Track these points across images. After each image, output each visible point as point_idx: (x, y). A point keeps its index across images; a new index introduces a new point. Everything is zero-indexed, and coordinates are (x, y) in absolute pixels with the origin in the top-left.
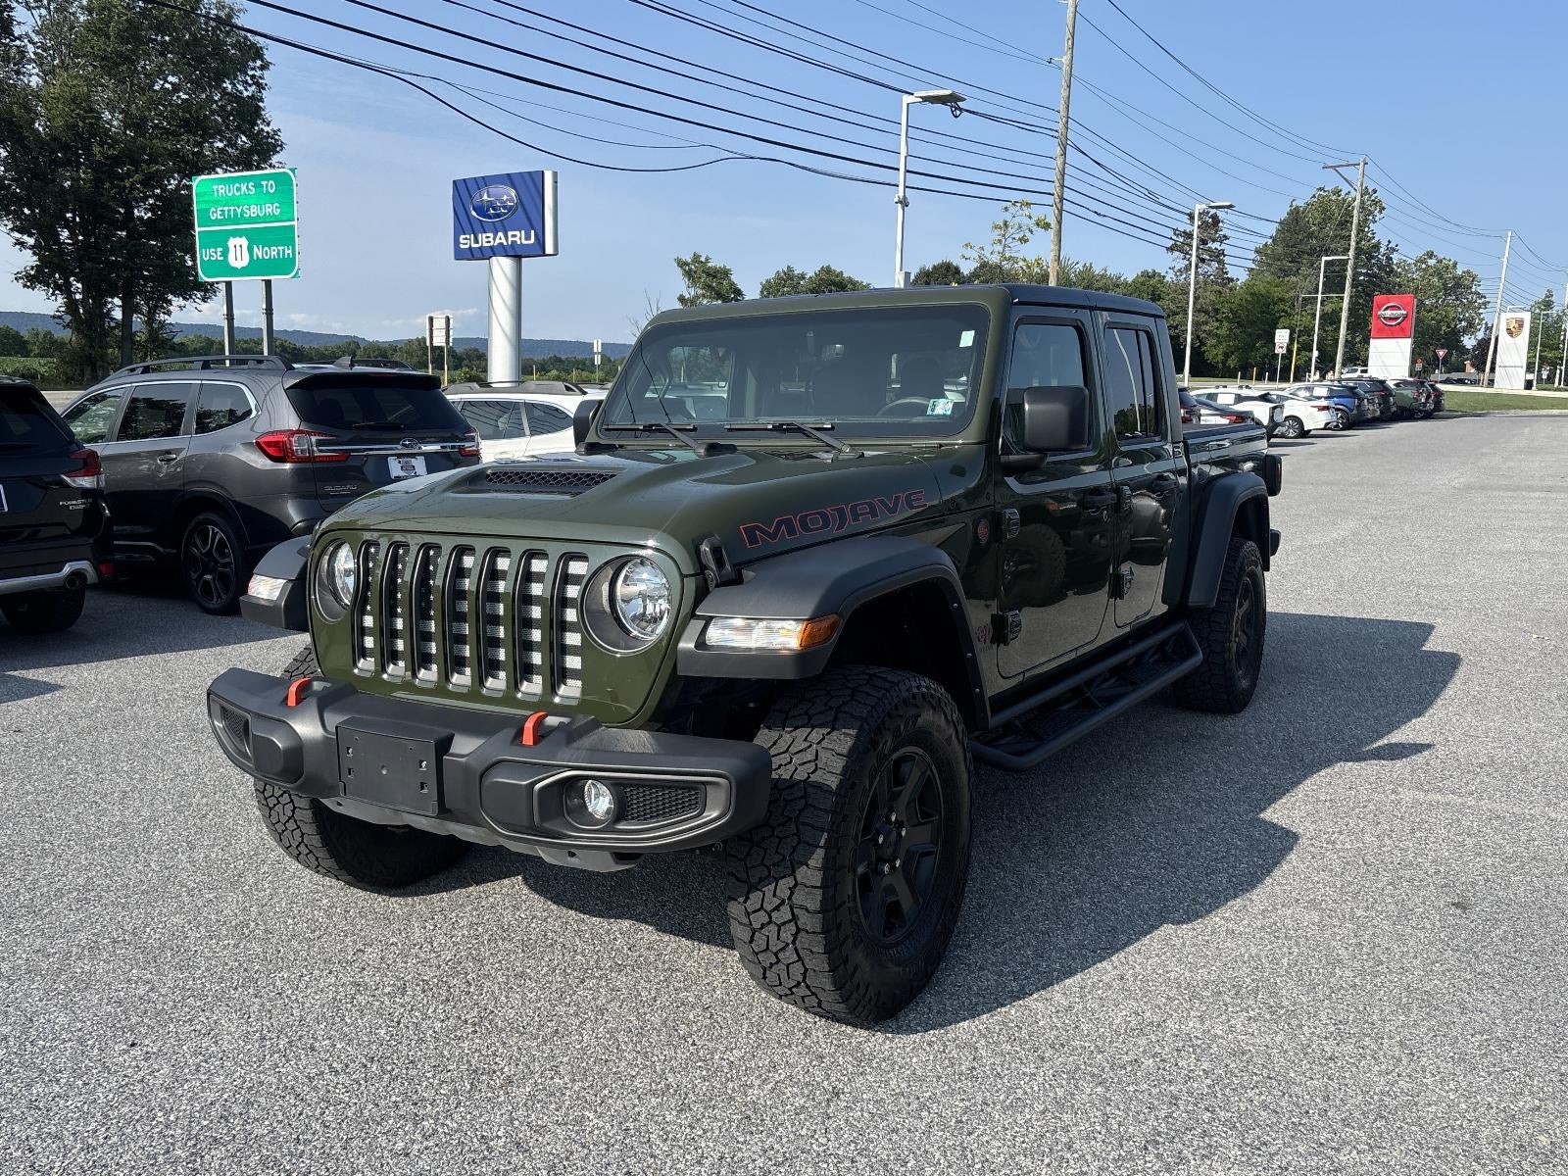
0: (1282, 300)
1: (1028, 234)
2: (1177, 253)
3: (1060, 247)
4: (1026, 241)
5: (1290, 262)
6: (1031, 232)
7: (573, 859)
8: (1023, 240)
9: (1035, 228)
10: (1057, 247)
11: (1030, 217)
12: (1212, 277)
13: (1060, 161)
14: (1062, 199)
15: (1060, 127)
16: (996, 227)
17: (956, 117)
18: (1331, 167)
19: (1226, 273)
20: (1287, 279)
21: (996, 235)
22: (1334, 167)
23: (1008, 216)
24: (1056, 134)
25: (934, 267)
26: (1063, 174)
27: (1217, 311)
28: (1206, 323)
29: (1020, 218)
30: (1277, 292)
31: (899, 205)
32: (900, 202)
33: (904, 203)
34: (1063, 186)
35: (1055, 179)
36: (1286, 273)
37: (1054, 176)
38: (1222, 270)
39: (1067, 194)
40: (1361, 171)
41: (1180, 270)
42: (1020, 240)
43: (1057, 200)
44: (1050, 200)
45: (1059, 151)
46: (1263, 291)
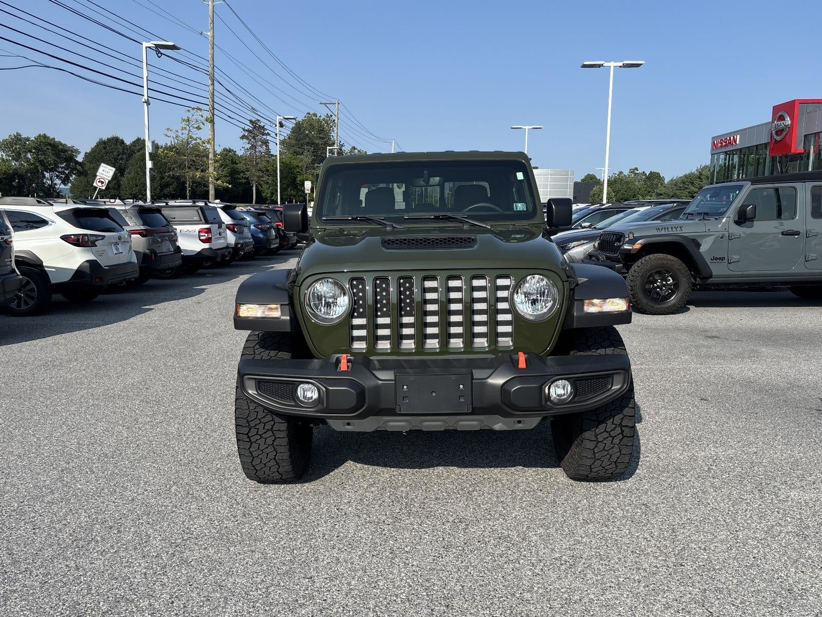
0: (297, 166)
1: (201, 126)
2: (245, 140)
3: (214, 133)
4: (200, 129)
5: (299, 148)
6: (204, 124)
7: (520, 425)
8: (199, 128)
9: (205, 122)
10: (213, 133)
11: (202, 116)
12: (263, 153)
13: (211, 88)
14: (214, 109)
15: (210, 69)
16: (184, 120)
17: (159, 57)
18: (323, 104)
19: (270, 152)
20: (298, 157)
21: (184, 125)
22: (325, 104)
23: (190, 115)
24: (208, 73)
25: (108, 139)
26: (213, 95)
27: (267, 171)
28: (263, 177)
29: (197, 115)
30: (295, 163)
31: (145, 104)
32: (146, 102)
33: (148, 103)
34: (213, 101)
35: (209, 97)
36: (296, 153)
37: (208, 95)
38: (268, 149)
39: (216, 106)
40: (337, 106)
41: (247, 149)
42: (197, 128)
43: (211, 108)
44: (207, 108)
45: (210, 82)
46: (288, 162)
